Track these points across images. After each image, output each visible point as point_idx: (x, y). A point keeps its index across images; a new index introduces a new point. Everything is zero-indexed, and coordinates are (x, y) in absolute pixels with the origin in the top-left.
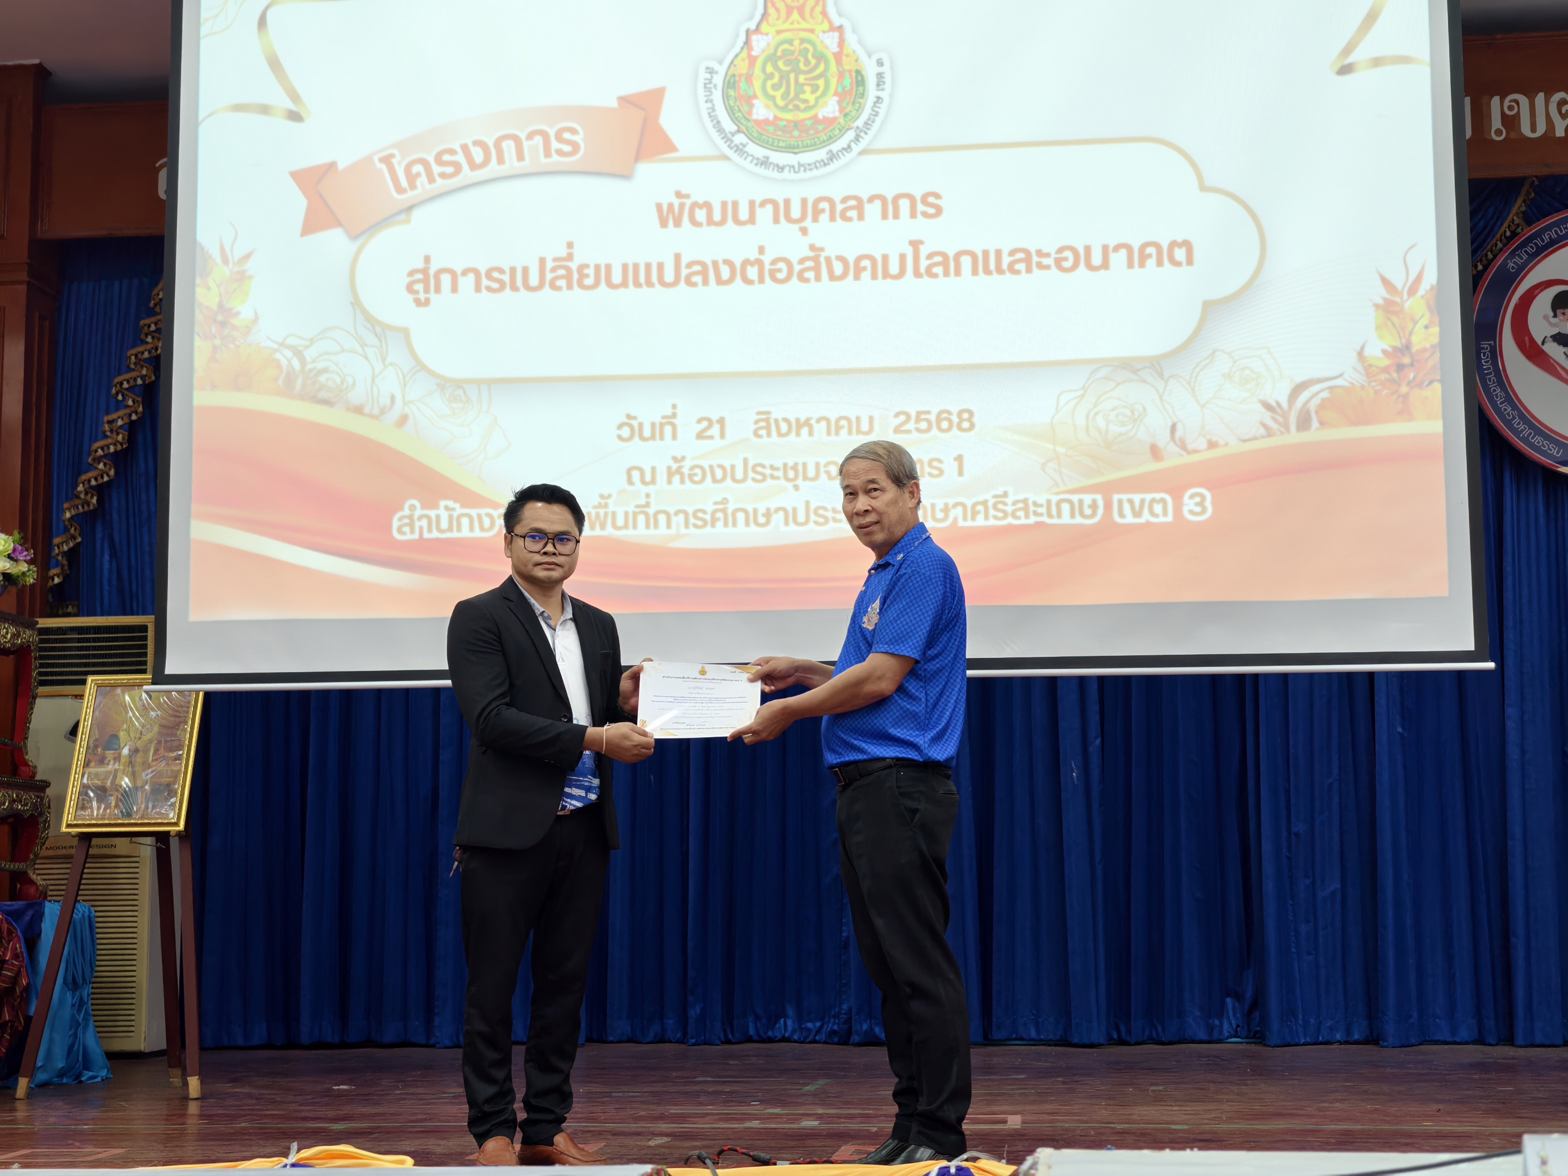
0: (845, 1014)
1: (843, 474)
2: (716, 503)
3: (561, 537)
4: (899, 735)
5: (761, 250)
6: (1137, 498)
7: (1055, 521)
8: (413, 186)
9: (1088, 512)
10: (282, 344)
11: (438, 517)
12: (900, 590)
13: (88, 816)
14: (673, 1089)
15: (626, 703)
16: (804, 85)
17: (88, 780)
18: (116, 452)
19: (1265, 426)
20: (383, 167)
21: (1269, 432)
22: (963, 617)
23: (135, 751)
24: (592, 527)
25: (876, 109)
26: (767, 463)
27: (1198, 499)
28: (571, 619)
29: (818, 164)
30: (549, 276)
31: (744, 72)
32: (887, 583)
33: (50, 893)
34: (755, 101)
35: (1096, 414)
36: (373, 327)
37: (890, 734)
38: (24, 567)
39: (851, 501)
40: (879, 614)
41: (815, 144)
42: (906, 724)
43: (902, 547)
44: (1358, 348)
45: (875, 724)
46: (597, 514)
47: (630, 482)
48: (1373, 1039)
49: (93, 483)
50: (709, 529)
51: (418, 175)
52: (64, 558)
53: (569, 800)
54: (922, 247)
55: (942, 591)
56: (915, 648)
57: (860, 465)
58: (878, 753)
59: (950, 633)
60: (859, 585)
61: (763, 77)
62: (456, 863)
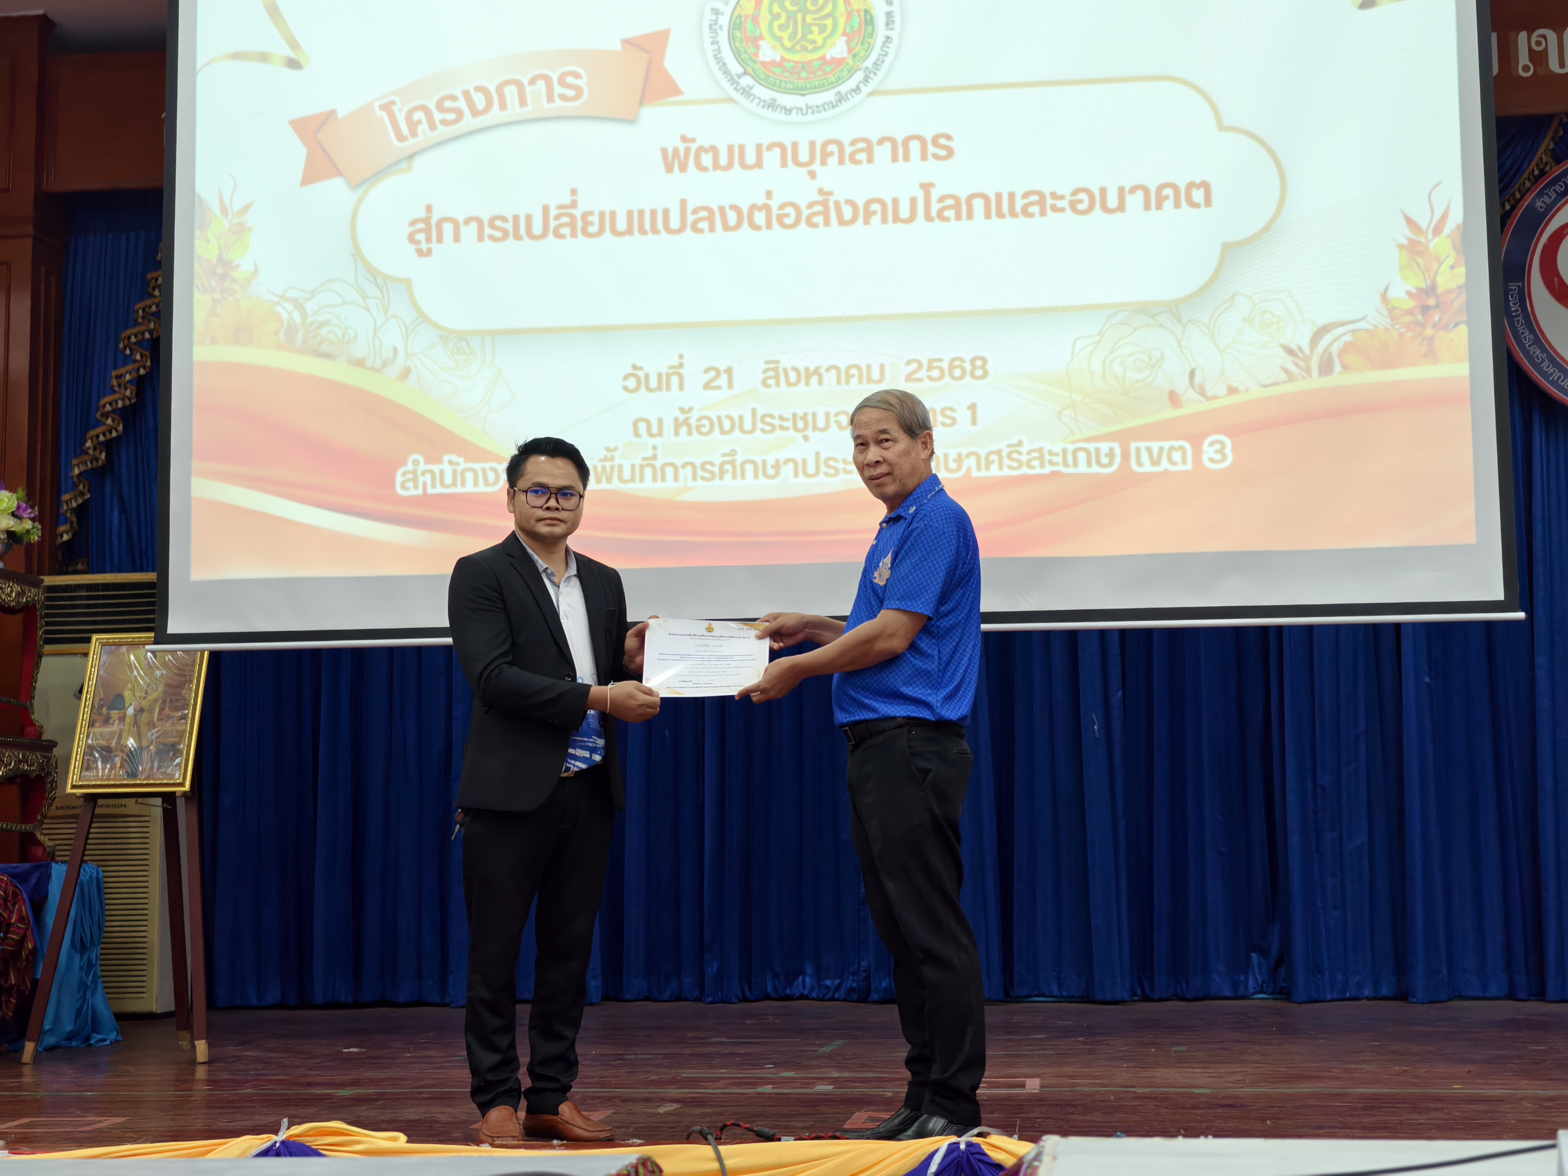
0: (863, 971)
1: (854, 423)
2: (724, 455)
3: (563, 492)
4: (910, 693)
5: (769, 195)
6: (1155, 446)
7: (1071, 470)
8: (414, 134)
9: (1105, 460)
10: (282, 297)
11: (442, 472)
12: (913, 544)
13: (94, 776)
14: (688, 1051)
15: (631, 662)
16: (811, 25)
17: (92, 740)
18: (124, 407)
19: (1286, 371)
20: (384, 114)
21: (1291, 378)
22: (977, 572)
23: (140, 711)
24: (598, 481)
25: (885, 49)
26: (776, 413)
27: (1217, 447)
28: (575, 575)
29: (826, 106)
30: (553, 224)
31: (750, 12)
32: (899, 537)
33: (58, 853)
34: (761, 43)
35: (1113, 360)
36: (375, 279)
37: (901, 692)
38: (28, 525)
39: (862, 452)
40: (891, 568)
41: (823, 85)
42: (918, 683)
43: (914, 500)
44: (1382, 290)
45: (887, 682)
46: (604, 468)
47: (637, 434)
48: (1402, 995)
49: (102, 438)
50: (717, 482)
51: (419, 122)
52: (73, 515)
53: (573, 762)
54: (932, 190)
55: (955, 546)
56: (928, 604)
57: (872, 414)
58: (889, 712)
59: (964, 589)
60: (870, 538)
61: (769, 17)
62: (458, 826)
